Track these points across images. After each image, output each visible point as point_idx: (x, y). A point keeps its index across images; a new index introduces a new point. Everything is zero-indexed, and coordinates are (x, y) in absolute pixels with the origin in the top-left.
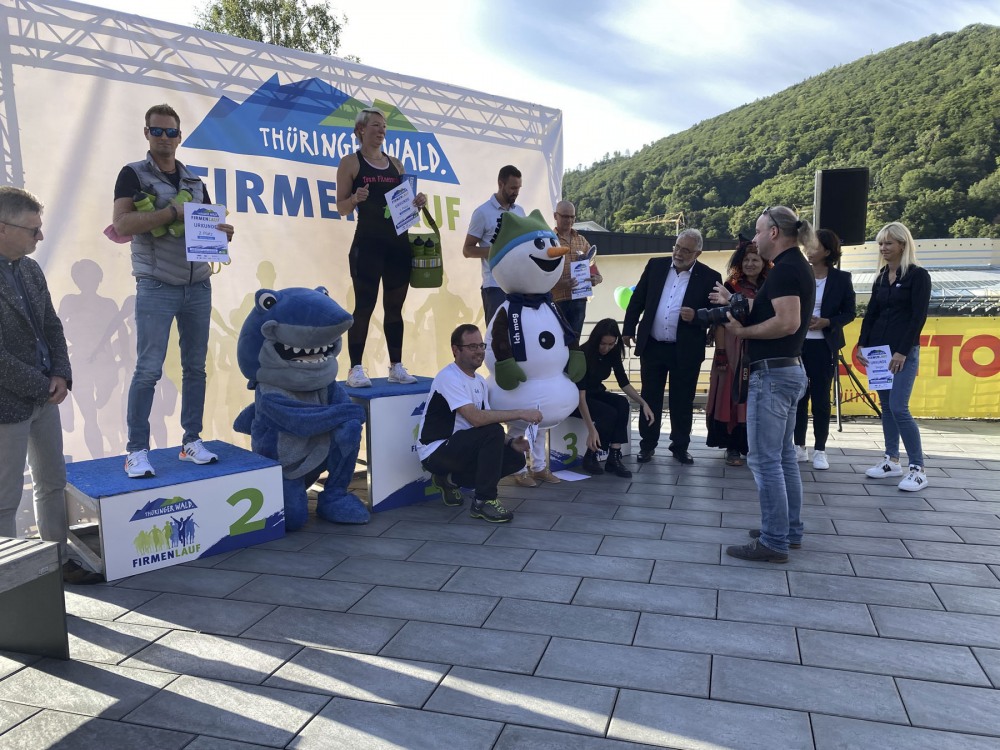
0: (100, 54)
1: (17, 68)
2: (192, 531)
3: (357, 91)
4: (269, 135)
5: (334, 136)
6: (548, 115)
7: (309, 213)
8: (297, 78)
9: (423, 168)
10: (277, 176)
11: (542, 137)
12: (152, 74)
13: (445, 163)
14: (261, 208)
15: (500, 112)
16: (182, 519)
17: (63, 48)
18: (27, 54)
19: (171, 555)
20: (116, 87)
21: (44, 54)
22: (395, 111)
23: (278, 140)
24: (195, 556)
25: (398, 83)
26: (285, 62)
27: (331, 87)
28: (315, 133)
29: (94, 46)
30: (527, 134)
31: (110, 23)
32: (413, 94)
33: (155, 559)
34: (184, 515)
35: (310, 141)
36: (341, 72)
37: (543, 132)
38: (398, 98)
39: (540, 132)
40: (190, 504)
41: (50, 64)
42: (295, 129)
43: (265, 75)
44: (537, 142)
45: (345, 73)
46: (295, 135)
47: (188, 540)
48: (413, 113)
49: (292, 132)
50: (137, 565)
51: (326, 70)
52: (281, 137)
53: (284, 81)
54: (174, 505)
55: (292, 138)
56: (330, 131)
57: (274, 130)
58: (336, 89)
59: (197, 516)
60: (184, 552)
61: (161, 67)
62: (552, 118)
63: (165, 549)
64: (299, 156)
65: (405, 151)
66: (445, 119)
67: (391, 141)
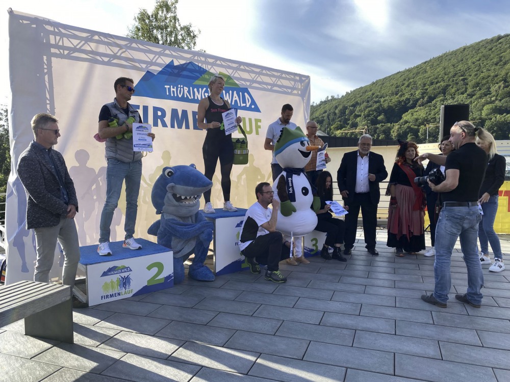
0: (92, 52)
1: (53, 59)
2: (129, 283)
3: (211, 68)
4: (169, 89)
5: (200, 89)
6: (303, 79)
7: (187, 127)
8: (182, 62)
9: (243, 105)
10: (172, 109)
11: (301, 90)
12: (115, 61)
13: (253, 102)
14: (164, 125)
15: (280, 77)
16: (125, 277)
17: (75, 50)
18: (58, 52)
19: (119, 294)
20: (99, 68)
21: (66, 52)
22: (229, 77)
23: (173, 91)
24: (130, 295)
25: (230, 64)
26: (177, 54)
27: (199, 66)
28: (191, 88)
29: (89, 49)
30: (293, 88)
31: (96, 37)
32: (237, 69)
33: (112, 296)
34: (126, 274)
35: (189, 92)
36: (203, 59)
37: (301, 87)
38: (230, 71)
39: (300, 87)
40: (128, 269)
41: (68, 57)
42: (182, 86)
43: (167, 61)
44: (298, 92)
45: (205, 60)
46: (182, 89)
47: (127, 287)
48: (237, 79)
50: (103, 298)
51: (196, 58)
52: (175, 90)
53: (176, 63)
54: (121, 269)
55: (180, 90)
56: (198, 87)
57: (172, 86)
58: (201, 67)
59: (132, 275)
60: (125, 293)
61: (120, 58)
62: (305, 80)
63: (117, 292)
64: (184, 99)
65: (234, 97)
66: (253, 81)
67: (227, 92)
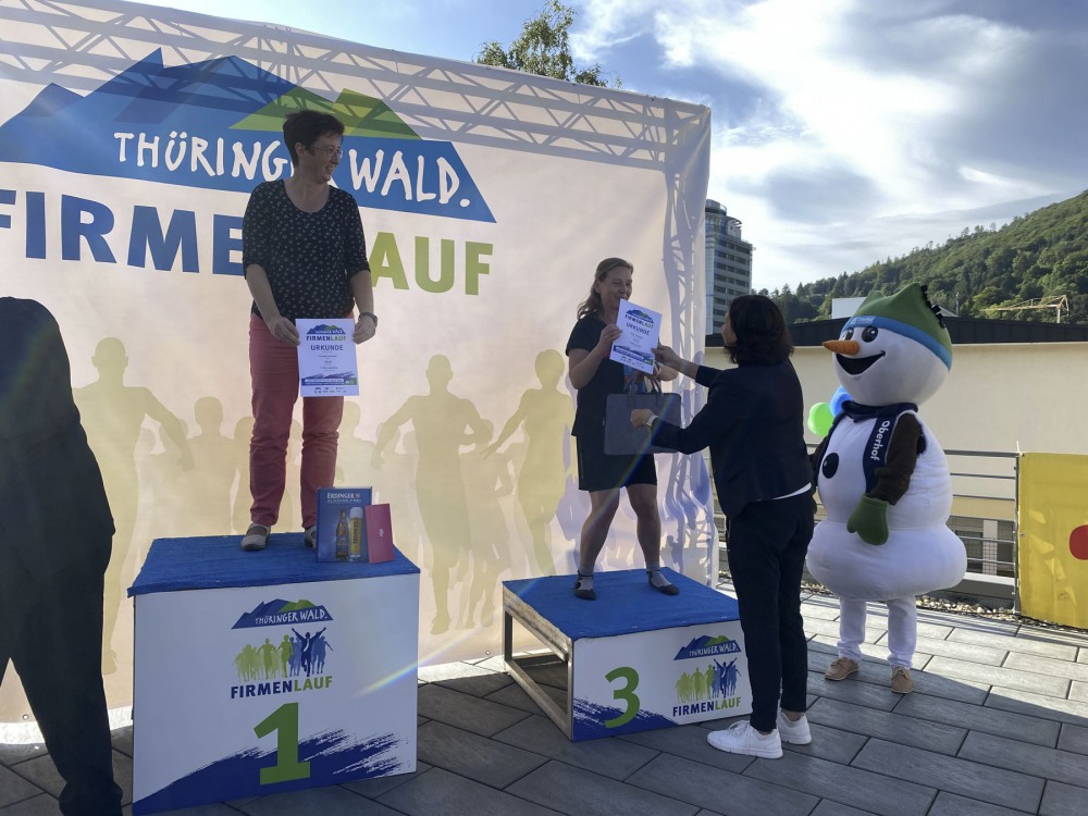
3: (309, 76)
4: (132, 146)
5: (257, 146)
6: (682, 115)
8: (197, 57)
9: (422, 196)
10: (138, 207)
11: (666, 148)
14: (103, 254)
15: (586, 110)
22: (380, 106)
23: (148, 153)
25: (391, 65)
26: (177, 33)
27: (260, 70)
28: (220, 142)
30: (635, 144)
32: (418, 81)
35: (210, 154)
36: (281, 48)
37: (670, 141)
38: (388, 87)
39: (664, 141)
42: (184, 135)
43: (139, 51)
44: (656, 157)
45: (290, 49)
46: (183, 145)
48: (412, 110)
49: (178, 140)
51: (253, 43)
52: (154, 147)
53: (171, 59)
55: (176, 150)
57: (142, 136)
58: (268, 74)
62: (689, 120)
64: (186, 176)
65: (392, 170)
66: (476, 119)
67: (366, 152)
